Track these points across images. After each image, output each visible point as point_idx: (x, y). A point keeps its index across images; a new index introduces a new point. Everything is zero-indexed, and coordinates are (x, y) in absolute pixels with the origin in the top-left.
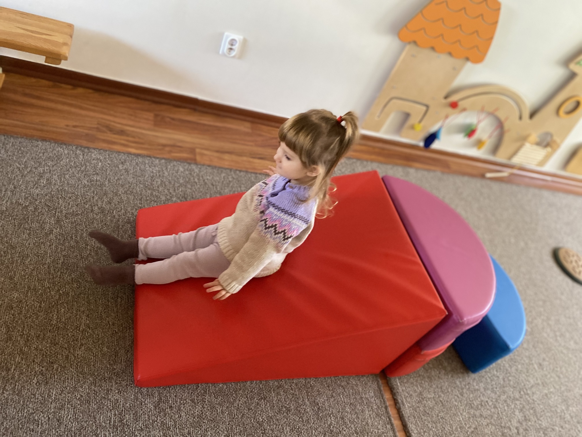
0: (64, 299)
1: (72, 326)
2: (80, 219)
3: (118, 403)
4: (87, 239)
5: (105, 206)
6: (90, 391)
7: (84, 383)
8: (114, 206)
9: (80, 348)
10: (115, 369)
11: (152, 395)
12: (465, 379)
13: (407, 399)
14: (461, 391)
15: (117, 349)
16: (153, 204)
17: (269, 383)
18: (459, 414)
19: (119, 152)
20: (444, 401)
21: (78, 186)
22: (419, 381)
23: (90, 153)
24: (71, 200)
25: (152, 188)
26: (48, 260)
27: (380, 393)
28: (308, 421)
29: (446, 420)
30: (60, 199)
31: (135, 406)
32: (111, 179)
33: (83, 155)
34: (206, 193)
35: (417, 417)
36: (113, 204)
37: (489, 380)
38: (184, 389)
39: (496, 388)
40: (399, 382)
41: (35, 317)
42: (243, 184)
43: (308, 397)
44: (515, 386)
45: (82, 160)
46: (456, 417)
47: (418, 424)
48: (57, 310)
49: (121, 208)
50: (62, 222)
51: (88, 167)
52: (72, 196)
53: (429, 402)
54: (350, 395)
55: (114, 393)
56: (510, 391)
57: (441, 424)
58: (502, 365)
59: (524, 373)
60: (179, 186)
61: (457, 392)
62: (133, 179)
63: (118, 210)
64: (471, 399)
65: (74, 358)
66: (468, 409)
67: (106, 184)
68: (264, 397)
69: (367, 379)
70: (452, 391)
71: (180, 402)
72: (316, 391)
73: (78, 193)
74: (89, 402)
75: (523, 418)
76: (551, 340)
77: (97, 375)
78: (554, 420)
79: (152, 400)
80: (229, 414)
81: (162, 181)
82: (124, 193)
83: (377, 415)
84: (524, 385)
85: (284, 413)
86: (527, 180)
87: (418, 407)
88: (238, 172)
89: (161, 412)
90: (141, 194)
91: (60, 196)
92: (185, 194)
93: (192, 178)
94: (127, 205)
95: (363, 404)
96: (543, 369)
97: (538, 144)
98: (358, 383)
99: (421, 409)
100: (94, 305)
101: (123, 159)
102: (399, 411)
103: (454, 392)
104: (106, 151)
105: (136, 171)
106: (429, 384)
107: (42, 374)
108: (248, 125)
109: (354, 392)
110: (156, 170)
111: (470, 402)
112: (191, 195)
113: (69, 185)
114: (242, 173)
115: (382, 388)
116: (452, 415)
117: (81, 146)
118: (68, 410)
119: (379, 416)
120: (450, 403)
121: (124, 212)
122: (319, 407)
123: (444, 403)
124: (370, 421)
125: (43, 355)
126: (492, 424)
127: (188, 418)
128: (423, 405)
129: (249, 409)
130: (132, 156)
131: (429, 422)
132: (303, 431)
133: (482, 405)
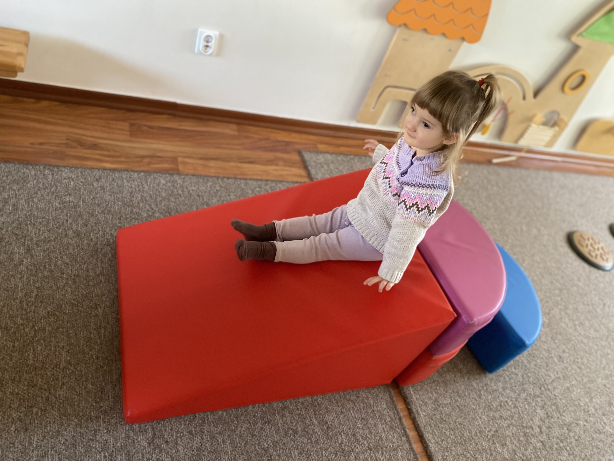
0: (40, 335)
1: (51, 364)
2: (53, 246)
3: (108, 444)
4: (63, 267)
5: (81, 228)
6: (76, 434)
7: (68, 426)
8: (91, 228)
9: (61, 388)
10: (102, 407)
11: (146, 431)
12: (482, 380)
13: (422, 407)
14: (478, 393)
15: (103, 384)
16: (134, 222)
17: (272, 405)
18: (478, 418)
19: (92, 168)
20: (462, 406)
21: (49, 209)
22: (433, 388)
23: (60, 172)
24: (42, 225)
25: (132, 204)
26: (20, 294)
27: (393, 404)
28: (317, 442)
29: (464, 425)
30: (29, 226)
31: (126, 445)
32: (85, 199)
33: (53, 174)
34: (192, 205)
35: (433, 426)
36: (89, 226)
37: (507, 379)
38: (180, 421)
39: (515, 386)
40: (413, 391)
41: (9, 358)
42: (232, 192)
43: (316, 416)
44: (535, 382)
45: (52, 181)
46: (475, 422)
47: (435, 433)
48: (33, 348)
49: (99, 229)
50: (33, 251)
51: (59, 188)
52: (43, 222)
53: (446, 408)
54: (360, 409)
55: (103, 433)
56: (530, 388)
57: (459, 430)
58: (520, 361)
59: (544, 368)
60: (161, 201)
61: (475, 395)
62: (110, 197)
63: (95, 232)
64: (489, 401)
65: (55, 400)
66: (487, 412)
67: (80, 205)
68: (268, 421)
69: (378, 391)
70: (469, 394)
71: (176, 436)
72: (324, 409)
73: (49, 217)
74: (74, 446)
75: (545, 416)
76: (570, 330)
77: (82, 415)
78: (578, 414)
79: (146, 436)
80: (231, 443)
81: (143, 196)
82: (101, 213)
83: (391, 428)
84: (545, 381)
85: (291, 435)
86: (535, 162)
87: (434, 415)
88: (225, 179)
89: (155, 448)
90: (120, 213)
91: (29, 222)
92: (168, 209)
93: (175, 191)
94: (105, 226)
95: (375, 417)
96: (563, 362)
97: (545, 124)
98: (369, 396)
99: (437, 416)
100: (75, 339)
101: (98, 176)
102: (414, 421)
103: (471, 395)
104: (78, 168)
105: (113, 188)
106: (444, 389)
107: (20, 421)
108: (234, 127)
109: (365, 406)
110: (135, 185)
111: (489, 404)
112: (175, 210)
113: (38, 209)
114: (230, 180)
115: (395, 399)
116: (471, 419)
117: (50, 165)
118: (52, 457)
119: (392, 429)
120: (468, 407)
121: (102, 233)
122: (329, 426)
123: (461, 408)
124: (383, 435)
125: (20, 399)
126: (513, 425)
127: (186, 451)
128: (439, 412)
129: (252, 436)
130: (108, 171)
131: (447, 430)
132: (312, 454)
133: (501, 406)
